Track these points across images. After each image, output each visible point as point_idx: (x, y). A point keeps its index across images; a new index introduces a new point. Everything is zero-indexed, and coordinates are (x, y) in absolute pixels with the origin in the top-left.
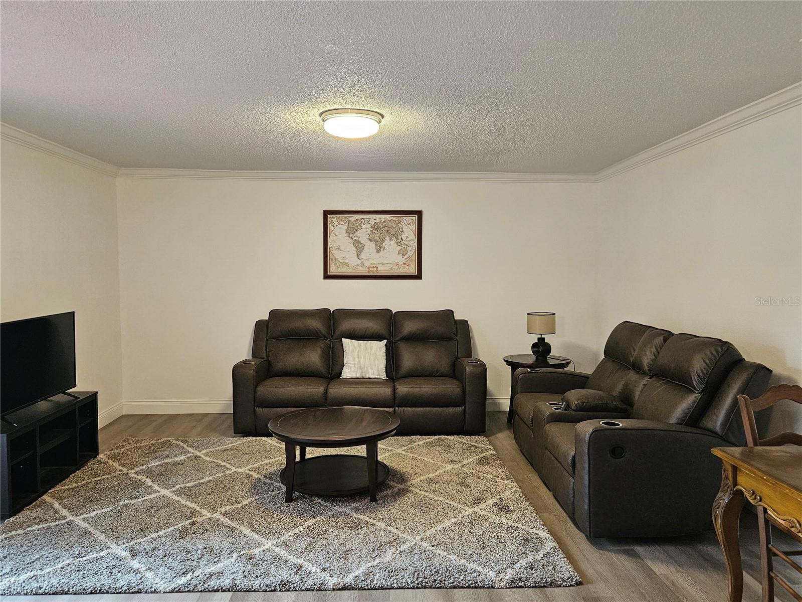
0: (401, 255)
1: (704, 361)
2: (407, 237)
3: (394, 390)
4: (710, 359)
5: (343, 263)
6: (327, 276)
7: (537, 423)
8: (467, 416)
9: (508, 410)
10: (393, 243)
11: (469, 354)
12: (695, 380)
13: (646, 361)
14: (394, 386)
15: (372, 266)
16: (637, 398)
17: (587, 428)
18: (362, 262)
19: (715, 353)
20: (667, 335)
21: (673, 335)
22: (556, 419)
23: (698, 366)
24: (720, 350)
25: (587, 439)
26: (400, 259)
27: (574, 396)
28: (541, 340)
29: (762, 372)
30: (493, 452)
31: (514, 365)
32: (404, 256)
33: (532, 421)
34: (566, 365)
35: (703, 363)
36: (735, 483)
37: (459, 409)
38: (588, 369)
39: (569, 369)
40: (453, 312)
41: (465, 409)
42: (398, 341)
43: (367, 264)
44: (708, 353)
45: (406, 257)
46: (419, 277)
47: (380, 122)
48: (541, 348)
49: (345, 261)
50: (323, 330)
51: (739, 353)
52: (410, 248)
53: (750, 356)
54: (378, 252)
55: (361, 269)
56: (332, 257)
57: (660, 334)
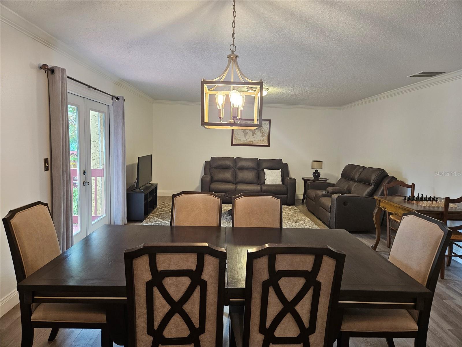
0: (262, 137)
1: (376, 176)
2: (264, 130)
3: (261, 188)
4: (377, 175)
5: (239, 140)
6: (232, 145)
7: (317, 198)
8: (288, 198)
9: (302, 199)
10: (259, 132)
11: (288, 176)
12: (372, 182)
13: (356, 177)
14: (261, 187)
15: (250, 141)
16: (352, 189)
17: (335, 196)
18: (247, 139)
19: (379, 173)
20: (364, 168)
21: (366, 168)
22: (324, 196)
23: (373, 177)
24: (381, 172)
25: (336, 199)
26: (262, 139)
27: (330, 189)
28: (317, 171)
29: (394, 179)
30: (298, 210)
31: (306, 180)
32: (263, 137)
33: (315, 198)
34: (326, 180)
35: (375, 176)
36: (379, 205)
37: (285, 196)
38: (334, 182)
39: (327, 181)
40: (282, 160)
41: (287, 196)
42: (261, 170)
43: (249, 140)
44: (377, 173)
45: (264, 138)
46: (268, 146)
47: (267, 91)
48: (317, 174)
49: (240, 139)
50: (232, 165)
51: (387, 173)
52: (266, 134)
53: (390, 174)
54: (253, 135)
55: (246, 142)
56: (235, 137)
57: (362, 168)
